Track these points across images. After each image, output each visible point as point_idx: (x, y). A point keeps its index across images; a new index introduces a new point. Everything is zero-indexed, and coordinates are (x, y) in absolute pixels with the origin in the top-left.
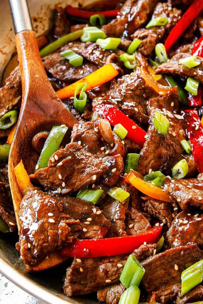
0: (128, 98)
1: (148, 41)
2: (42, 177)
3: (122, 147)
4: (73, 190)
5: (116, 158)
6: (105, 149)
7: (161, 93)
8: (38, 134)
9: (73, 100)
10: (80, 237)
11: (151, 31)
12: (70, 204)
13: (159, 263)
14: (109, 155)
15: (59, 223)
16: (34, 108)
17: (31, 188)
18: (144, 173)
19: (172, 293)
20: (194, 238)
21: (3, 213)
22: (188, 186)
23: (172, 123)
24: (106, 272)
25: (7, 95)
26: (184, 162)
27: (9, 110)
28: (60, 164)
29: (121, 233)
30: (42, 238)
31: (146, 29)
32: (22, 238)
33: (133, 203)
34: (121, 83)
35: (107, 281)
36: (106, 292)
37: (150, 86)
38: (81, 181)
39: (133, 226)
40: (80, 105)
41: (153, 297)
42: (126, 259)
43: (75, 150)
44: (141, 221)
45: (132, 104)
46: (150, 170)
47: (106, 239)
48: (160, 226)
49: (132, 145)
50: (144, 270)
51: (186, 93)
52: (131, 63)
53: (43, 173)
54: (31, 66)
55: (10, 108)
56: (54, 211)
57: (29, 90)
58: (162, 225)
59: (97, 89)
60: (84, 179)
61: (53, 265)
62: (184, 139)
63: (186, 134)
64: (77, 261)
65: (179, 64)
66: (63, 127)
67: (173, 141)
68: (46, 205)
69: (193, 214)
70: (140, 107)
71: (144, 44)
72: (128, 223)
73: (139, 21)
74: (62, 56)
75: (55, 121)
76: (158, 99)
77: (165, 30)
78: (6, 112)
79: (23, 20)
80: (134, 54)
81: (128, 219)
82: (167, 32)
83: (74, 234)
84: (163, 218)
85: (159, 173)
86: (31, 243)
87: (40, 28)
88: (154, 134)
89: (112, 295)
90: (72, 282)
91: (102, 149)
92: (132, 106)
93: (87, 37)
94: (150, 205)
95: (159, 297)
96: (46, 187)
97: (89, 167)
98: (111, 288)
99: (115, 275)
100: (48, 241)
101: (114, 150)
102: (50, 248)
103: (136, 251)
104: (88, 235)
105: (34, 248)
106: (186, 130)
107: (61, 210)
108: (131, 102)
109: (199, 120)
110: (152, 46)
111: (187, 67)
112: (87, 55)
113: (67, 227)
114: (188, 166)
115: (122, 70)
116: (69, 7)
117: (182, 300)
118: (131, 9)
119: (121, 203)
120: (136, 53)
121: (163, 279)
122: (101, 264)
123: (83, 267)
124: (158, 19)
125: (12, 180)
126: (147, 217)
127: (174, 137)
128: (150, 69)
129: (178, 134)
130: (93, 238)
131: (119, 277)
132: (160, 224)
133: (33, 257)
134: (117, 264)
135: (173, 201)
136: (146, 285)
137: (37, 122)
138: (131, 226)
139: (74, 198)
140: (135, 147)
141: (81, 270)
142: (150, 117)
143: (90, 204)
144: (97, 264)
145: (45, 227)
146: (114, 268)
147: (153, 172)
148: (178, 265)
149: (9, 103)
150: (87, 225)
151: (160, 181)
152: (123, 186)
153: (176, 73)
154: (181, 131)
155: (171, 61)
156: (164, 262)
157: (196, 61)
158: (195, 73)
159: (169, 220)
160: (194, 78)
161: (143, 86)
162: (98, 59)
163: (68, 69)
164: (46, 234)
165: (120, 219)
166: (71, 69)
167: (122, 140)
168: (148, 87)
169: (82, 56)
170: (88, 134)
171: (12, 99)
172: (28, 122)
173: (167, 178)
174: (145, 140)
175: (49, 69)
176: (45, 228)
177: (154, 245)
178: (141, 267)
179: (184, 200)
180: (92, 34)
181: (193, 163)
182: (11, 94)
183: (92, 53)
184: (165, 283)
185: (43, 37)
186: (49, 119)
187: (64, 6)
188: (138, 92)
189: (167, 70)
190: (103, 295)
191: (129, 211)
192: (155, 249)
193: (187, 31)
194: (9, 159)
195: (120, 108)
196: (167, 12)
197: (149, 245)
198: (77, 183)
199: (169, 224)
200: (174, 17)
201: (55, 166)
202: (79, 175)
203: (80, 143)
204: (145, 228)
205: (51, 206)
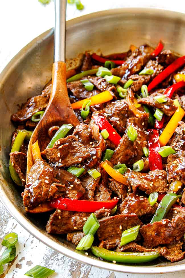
0: (116, 115)
1: (138, 82)
2: (48, 153)
3: (103, 144)
4: (65, 165)
5: (97, 150)
6: (93, 143)
7: (137, 115)
8: (53, 127)
9: (81, 110)
10: (63, 196)
11: (141, 77)
12: (62, 174)
13: (110, 222)
14: (94, 147)
15: (51, 184)
16: (54, 110)
17: (40, 159)
18: (114, 164)
19: (115, 244)
20: (137, 210)
21: (19, 172)
22: (141, 177)
23: (140, 135)
24: (75, 222)
25: (42, 101)
26: (142, 161)
27: (40, 110)
28: (61, 147)
29: (90, 199)
30: (38, 191)
31: (139, 75)
32: (26, 189)
33: (103, 181)
34: (113, 105)
35: (75, 228)
36: (73, 235)
37: (132, 110)
38: (71, 161)
39: (99, 196)
40: (84, 114)
41: (102, 244)
42: (89, 216)
43: (72, 140)
44: (105, 193)
45: (118, 119)
46: (119, 162)
47: (79, 200)
48: (116, 199)
49: (110, 144)
50: (99, 225)
51: (154, 119)
52: (123, 94)
53: (49, 151)
54: (58, 84)
55: (42, 109)
56: (50, 176)
57: (54, 98)
58: (118, 199)
59: (98, 106)
60: (73, 160)
61: (43, 211)
62: (145, 147)
63: (148, 144)
64: (58, 211)
65: (153, 100)
66: (70, 126)
67: (137, 147)
68: (46, 171)
69: (139, 196)
70: (122, 121)
71: (135, 84)
72: (96, 193)
73: (135, 69)
74: (81, 83)
75: (65, 121)
76: (135, 119)
77: (150, 77)
78: (38, 111)
79: (60, 55)
80: (127, 89)
81: (96, 191)
82: (151, 79)
83: (60, 193)
84: (120, 194)
85: (124, 165)
86: (31, 193)
87: (74, 64)
88: (126, 140)
89: (76, 238)
90: (52, 224)
91: (91, 143)
92: (117, 120)
93: (99, 73)
94: (113, 185)
95: (106, 245)
96: (50, 161)
97: (79, 152)
98: (76, 233)
99: (81, 225)
100: (42, 194)
101: (98, 145)
102: (42, 199)
103: (97, 211)
104: (69, 196)
105: (32, 197)
106: (148, 142)
107: (55, 176)
108: (117, 117)
109: (158, 137)
110: (139, 86)
111: (158, 102)
112: (97, 85)
113: (56, 187)
114: (143, 165)
115: (116, 97)
116: (94, 54)
117: (120, 250)
118: (132, 61)
119: (95, 179)
120: (128, 89)
121: (111, 234)
122: (74, 216)
123: (61, 216)
124: (148, 70)
125: (29, 152)
126: (109, 192)
127: (139, 144)
128: (134, 100)
129: (142, 143)
130: (71, 198)
131: (83, 227)
132: (117, 198)
133: (30, 202)
134: (83, 218)
135: (129, 185)
136: (99, 235)
137: (54, 119)
138: (97, 195)
139: (65, 171)
140: (112, 146)
141: (60, 217)
142: (126, 129)
143: (75, 176)
144: (71, 215)
145: (42, 184)
146: (81, 220)
147: (120, 164)
148: (122, 226)
149: (41, 106)
150: (70, 189)
151: (123, 170)
152: (98, 169)
153: (151, 105)
154: (145, 142)
155: (149, 97)
156: (114, 223)
157: (164, 99)
158: (162, 107)
159: (124, 197)
160: (161, 109)
161: (127, 109)
162: (103, 88)
163: (83, 91)
164: (42, 190)
165: (92, 190)
166: (85, 91)
167: (104, 140)
168: (130, 110)
169: (94, 84)
170: (84, 132)
171: (44, 104)
172: (48, 118)
173: (129, 170)
174: (119, 142)
175: (72, 89)
176: (42, 186)
177: (109, 210)
178: (97, 223)
179: (135, 185)
180: (103, 72)
181: (148, 164)
182: (44, 101)
183: (100, 84)
184: (112, 236)
185: (74, 70)
186: (62, 119)
187: (91, 53)
188: (123, 112)
189: (144, 102)
190: (71, 237)
191: (98, 185)
192: (109, 212)
193: (165, 80)
194: (31, 139)
195: (109, 120)
196: (154, 67)
197: (106, 210)
198: (69, 161)
199: (123, 199)
200: (158, 70)
201: (57, 148)
202: (72, 156)
203: (77, 137)
204: (106, 198)
205: (49, 172)
